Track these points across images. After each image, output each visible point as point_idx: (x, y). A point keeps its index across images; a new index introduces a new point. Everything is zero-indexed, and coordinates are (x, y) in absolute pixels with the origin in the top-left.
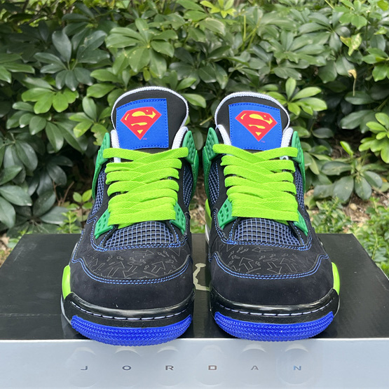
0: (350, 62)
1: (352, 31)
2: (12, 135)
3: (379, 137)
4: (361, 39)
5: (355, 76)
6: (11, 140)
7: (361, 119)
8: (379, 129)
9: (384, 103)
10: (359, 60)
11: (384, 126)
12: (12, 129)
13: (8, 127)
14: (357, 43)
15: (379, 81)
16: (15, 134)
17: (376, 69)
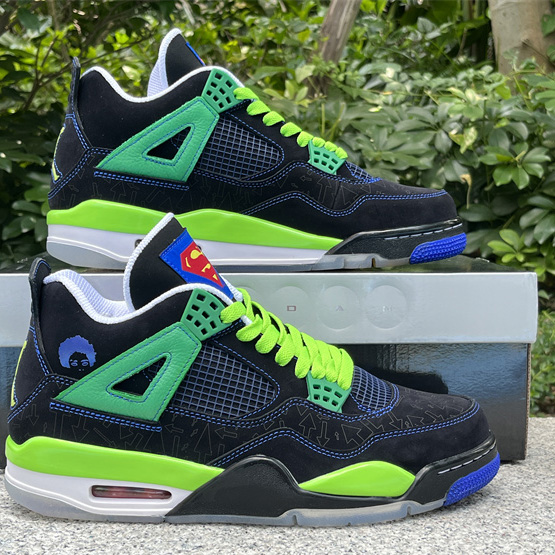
0: (463, 165)
1: (465, 125)
2: (10, 248)
3: (506, 259)
4: (476, 133)
5: (469, 182)
6: (8, 254)
7: (481, 241)
8: (505, 250)
9: (511, 220)
10: (474, 163)
11: (512, 246)
12: (9, 240)
13: (5, 238)
14: (471, 138)
15: (501, 186)
16: (14, 247)
17: (497, 172)
